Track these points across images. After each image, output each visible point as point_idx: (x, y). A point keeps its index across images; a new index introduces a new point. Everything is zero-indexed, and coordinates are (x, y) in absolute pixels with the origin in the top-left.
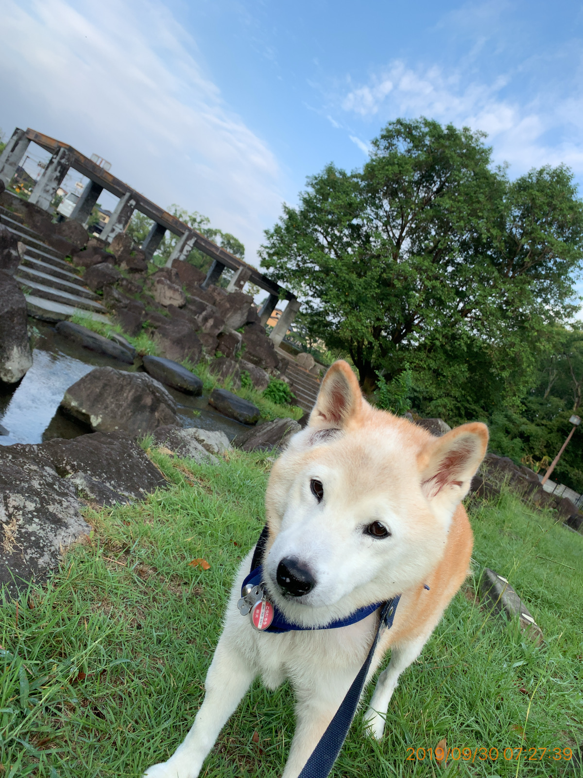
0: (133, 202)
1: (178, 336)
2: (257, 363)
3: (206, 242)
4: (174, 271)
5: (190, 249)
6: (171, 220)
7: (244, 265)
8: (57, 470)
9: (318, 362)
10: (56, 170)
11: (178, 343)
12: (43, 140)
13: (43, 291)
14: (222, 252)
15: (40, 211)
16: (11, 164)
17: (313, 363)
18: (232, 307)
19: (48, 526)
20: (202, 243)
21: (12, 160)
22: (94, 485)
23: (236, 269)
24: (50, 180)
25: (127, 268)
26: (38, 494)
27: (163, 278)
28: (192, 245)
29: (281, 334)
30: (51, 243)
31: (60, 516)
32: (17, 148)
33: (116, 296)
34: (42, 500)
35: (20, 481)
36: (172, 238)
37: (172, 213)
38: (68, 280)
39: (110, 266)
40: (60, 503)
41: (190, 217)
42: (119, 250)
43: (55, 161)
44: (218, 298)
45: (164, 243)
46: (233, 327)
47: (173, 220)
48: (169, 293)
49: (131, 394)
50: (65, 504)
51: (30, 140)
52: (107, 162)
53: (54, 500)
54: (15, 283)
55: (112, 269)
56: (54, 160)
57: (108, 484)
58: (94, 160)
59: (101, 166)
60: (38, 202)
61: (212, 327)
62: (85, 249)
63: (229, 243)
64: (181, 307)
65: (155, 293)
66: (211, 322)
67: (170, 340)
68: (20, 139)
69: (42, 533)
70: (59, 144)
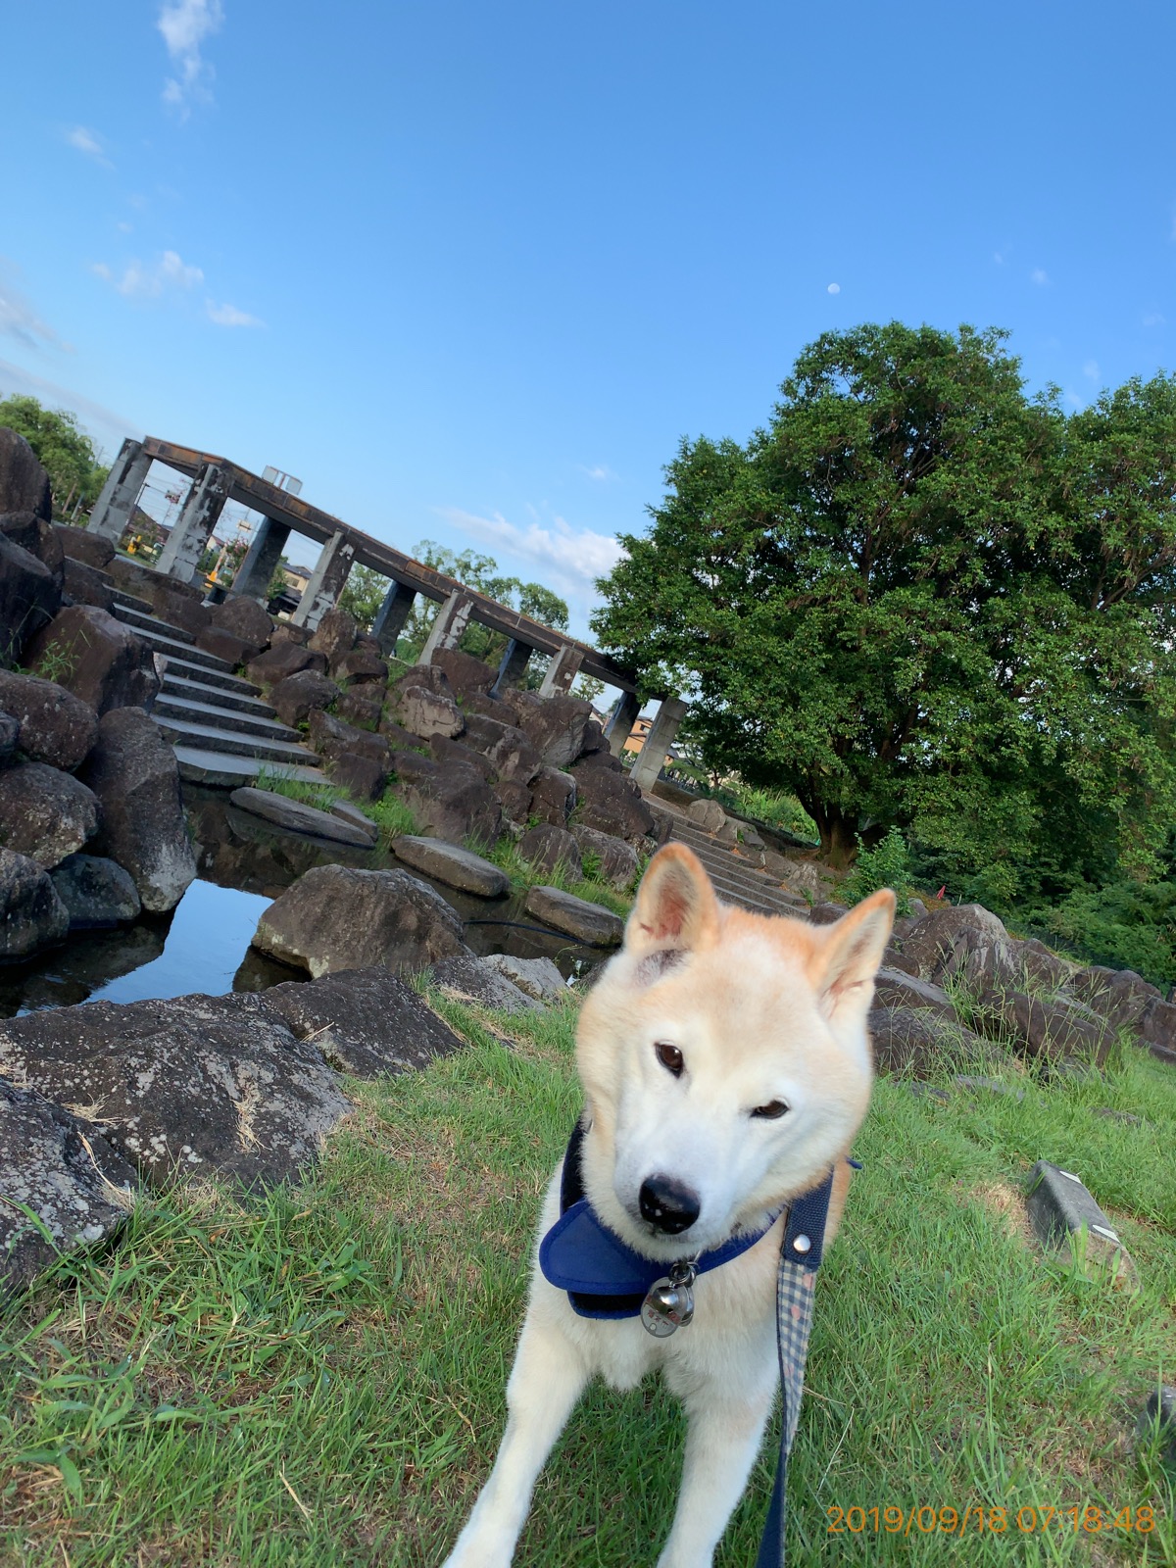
0: (348, 549)
1: (455, 792)
2: (610, 829)
3: (493, 607)
4: (437, 671)
5: (464, 624)
6: (422, 573)
7: (569, 642)
8: (293, 1029)
9: (732, 816)
10: (201, 506)
11: (456, 807)
12: (175, 454)
13: (198, 736)
14: (526, 624)
15: (179, 587)
16: (120, 506)
17: (723, 817)
18: (551, 725)
19: (295, 1103)
20: (485, 612)
21: (120, 498)
22: (348, 1048)
23: (553, 652)
24: (192, 526)
25: (348, 674)
26: (274, 1060)
27: (417, 687)
28: (466, 617)
29: (652, 767)
30: (206, 646)
31: (309, 1089)
32: (128, 476)
33: (334, 730)
34: (281, 1067)
35: (248, 1042)
36: (426, 607)
37: (422, 560)
38: (242, 710)
39: (318, 674)
40: (307, 1071)
41: (457, 561)
42: (331, 643)
43: (200, 490)
44: (524, 713)
45: (413, 617)
46: (557, 764)
47: (426, 574)
48: (432, 713)
49: (379, 910)
50: (314, 1074)
51: (151, 458)
52: (292, 478)
53: (298, 1068)
54: (156, 729)
55: (321, 681)
56: (197, 489)
57: (370, 1048)
58: (269, 479)
59: (283, 488)
60: (172, 570)
61: (516, 767)
62: (268, 646)
63: (536, 602)
64: (454, 738)
65: (405, 718)
66: (514, 759)
67: (441, 801)
68: (133, 458)
69: (289, 1114)
70: (205, 459)
